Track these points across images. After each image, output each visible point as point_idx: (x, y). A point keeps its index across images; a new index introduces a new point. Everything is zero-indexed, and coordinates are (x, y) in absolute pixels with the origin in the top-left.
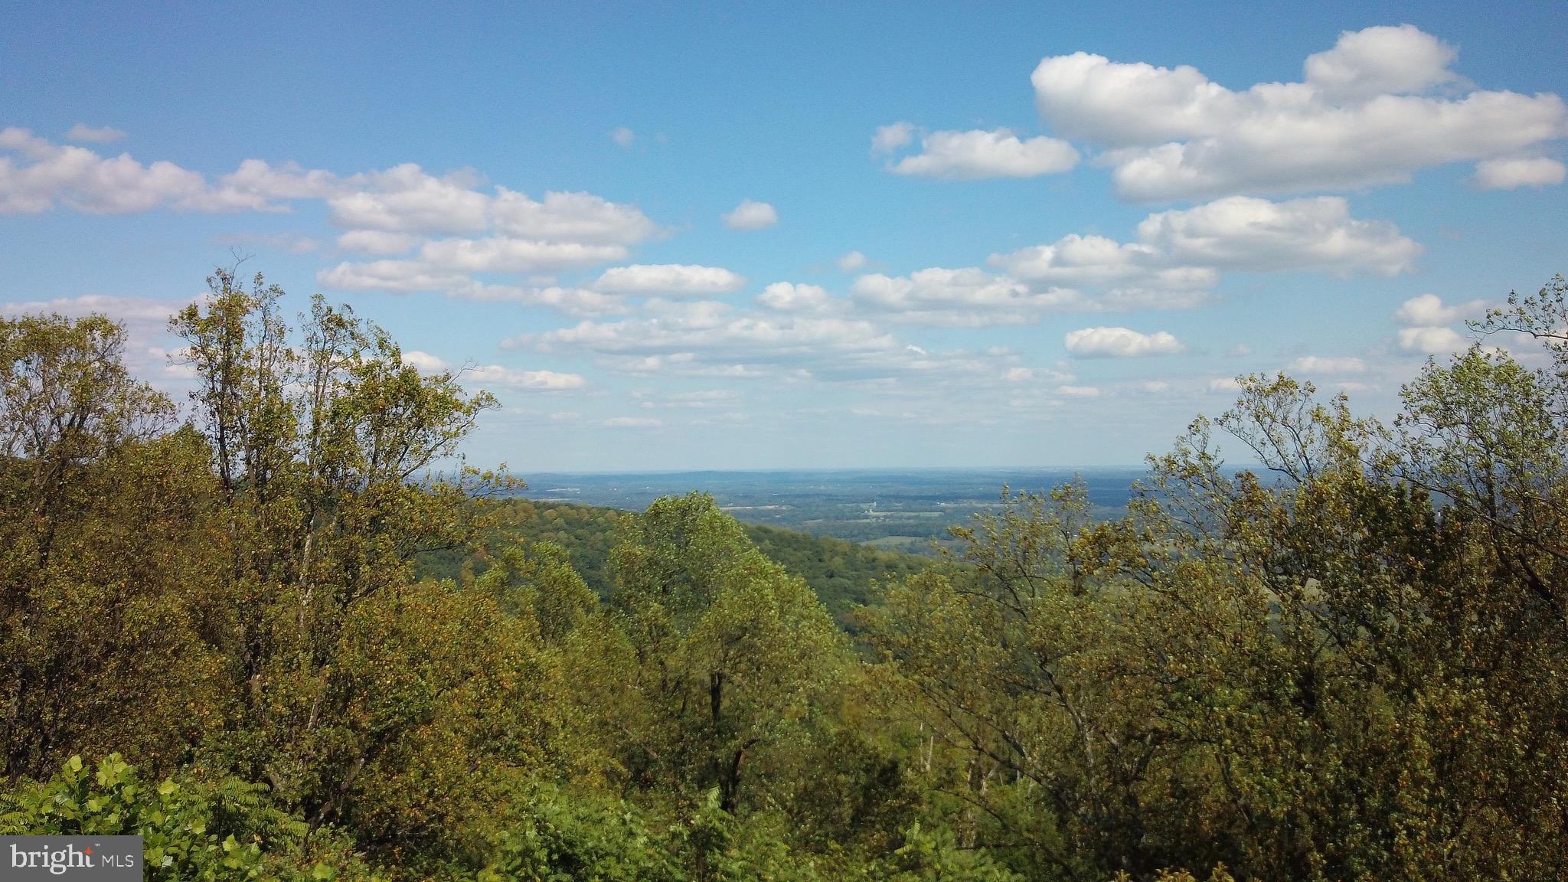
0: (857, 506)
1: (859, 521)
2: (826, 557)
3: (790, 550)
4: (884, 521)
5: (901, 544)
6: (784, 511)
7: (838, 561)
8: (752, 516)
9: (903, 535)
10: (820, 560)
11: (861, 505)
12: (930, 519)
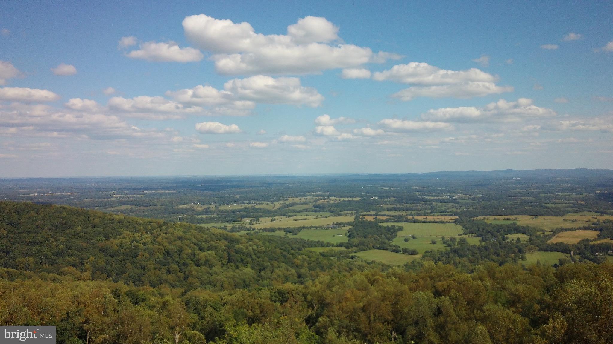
0: (108, 193)
1: (109, 199)
2: (91, 219)
3: (75, 216)
4: (120, 199)
5: (127, 209)
6: (75, 196)
7: (97, 220)
8: (60, 198)
9: (127, 205)
10: (89, 220)
11: (110, 192)
12: (139, 198)
